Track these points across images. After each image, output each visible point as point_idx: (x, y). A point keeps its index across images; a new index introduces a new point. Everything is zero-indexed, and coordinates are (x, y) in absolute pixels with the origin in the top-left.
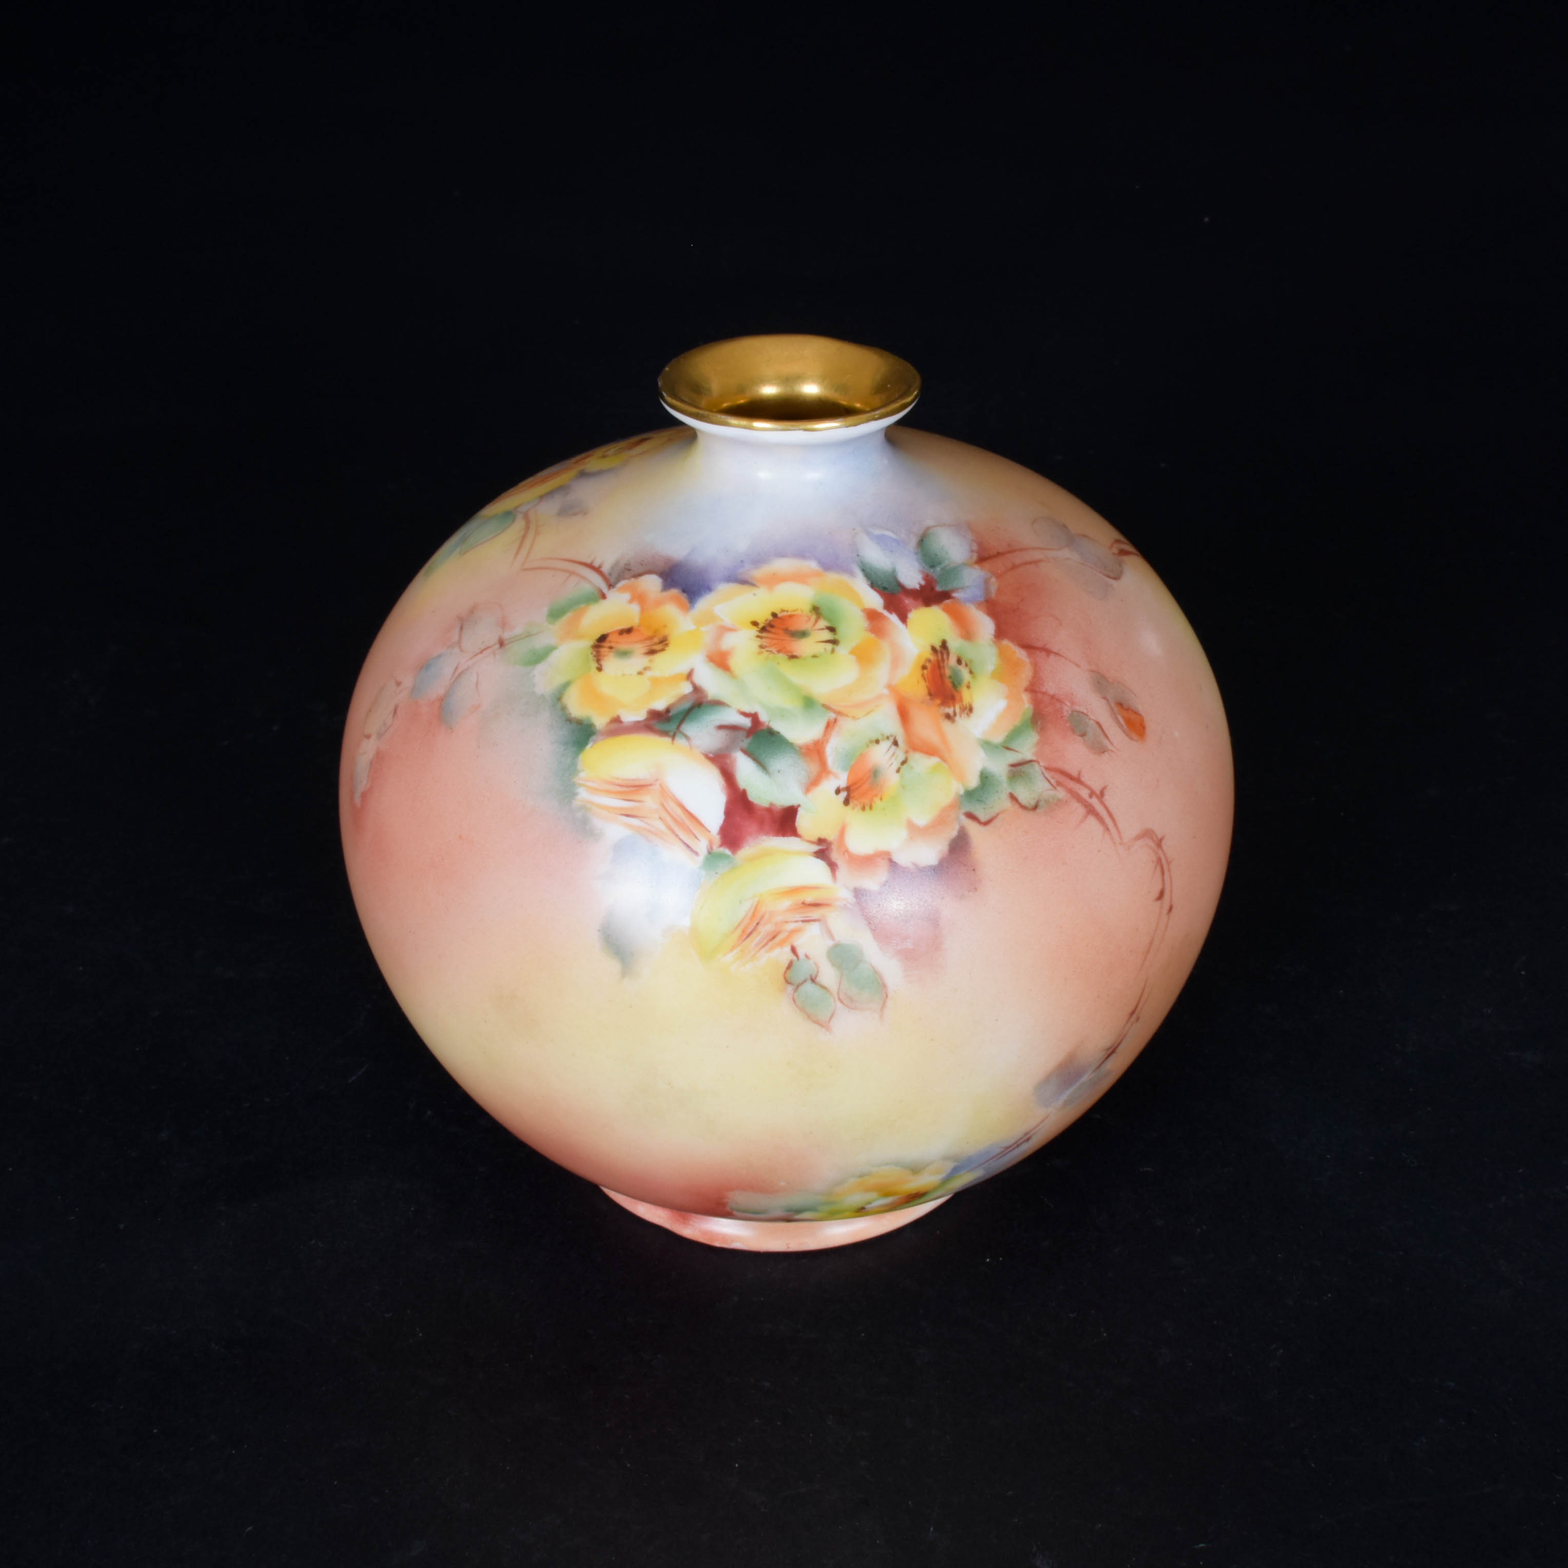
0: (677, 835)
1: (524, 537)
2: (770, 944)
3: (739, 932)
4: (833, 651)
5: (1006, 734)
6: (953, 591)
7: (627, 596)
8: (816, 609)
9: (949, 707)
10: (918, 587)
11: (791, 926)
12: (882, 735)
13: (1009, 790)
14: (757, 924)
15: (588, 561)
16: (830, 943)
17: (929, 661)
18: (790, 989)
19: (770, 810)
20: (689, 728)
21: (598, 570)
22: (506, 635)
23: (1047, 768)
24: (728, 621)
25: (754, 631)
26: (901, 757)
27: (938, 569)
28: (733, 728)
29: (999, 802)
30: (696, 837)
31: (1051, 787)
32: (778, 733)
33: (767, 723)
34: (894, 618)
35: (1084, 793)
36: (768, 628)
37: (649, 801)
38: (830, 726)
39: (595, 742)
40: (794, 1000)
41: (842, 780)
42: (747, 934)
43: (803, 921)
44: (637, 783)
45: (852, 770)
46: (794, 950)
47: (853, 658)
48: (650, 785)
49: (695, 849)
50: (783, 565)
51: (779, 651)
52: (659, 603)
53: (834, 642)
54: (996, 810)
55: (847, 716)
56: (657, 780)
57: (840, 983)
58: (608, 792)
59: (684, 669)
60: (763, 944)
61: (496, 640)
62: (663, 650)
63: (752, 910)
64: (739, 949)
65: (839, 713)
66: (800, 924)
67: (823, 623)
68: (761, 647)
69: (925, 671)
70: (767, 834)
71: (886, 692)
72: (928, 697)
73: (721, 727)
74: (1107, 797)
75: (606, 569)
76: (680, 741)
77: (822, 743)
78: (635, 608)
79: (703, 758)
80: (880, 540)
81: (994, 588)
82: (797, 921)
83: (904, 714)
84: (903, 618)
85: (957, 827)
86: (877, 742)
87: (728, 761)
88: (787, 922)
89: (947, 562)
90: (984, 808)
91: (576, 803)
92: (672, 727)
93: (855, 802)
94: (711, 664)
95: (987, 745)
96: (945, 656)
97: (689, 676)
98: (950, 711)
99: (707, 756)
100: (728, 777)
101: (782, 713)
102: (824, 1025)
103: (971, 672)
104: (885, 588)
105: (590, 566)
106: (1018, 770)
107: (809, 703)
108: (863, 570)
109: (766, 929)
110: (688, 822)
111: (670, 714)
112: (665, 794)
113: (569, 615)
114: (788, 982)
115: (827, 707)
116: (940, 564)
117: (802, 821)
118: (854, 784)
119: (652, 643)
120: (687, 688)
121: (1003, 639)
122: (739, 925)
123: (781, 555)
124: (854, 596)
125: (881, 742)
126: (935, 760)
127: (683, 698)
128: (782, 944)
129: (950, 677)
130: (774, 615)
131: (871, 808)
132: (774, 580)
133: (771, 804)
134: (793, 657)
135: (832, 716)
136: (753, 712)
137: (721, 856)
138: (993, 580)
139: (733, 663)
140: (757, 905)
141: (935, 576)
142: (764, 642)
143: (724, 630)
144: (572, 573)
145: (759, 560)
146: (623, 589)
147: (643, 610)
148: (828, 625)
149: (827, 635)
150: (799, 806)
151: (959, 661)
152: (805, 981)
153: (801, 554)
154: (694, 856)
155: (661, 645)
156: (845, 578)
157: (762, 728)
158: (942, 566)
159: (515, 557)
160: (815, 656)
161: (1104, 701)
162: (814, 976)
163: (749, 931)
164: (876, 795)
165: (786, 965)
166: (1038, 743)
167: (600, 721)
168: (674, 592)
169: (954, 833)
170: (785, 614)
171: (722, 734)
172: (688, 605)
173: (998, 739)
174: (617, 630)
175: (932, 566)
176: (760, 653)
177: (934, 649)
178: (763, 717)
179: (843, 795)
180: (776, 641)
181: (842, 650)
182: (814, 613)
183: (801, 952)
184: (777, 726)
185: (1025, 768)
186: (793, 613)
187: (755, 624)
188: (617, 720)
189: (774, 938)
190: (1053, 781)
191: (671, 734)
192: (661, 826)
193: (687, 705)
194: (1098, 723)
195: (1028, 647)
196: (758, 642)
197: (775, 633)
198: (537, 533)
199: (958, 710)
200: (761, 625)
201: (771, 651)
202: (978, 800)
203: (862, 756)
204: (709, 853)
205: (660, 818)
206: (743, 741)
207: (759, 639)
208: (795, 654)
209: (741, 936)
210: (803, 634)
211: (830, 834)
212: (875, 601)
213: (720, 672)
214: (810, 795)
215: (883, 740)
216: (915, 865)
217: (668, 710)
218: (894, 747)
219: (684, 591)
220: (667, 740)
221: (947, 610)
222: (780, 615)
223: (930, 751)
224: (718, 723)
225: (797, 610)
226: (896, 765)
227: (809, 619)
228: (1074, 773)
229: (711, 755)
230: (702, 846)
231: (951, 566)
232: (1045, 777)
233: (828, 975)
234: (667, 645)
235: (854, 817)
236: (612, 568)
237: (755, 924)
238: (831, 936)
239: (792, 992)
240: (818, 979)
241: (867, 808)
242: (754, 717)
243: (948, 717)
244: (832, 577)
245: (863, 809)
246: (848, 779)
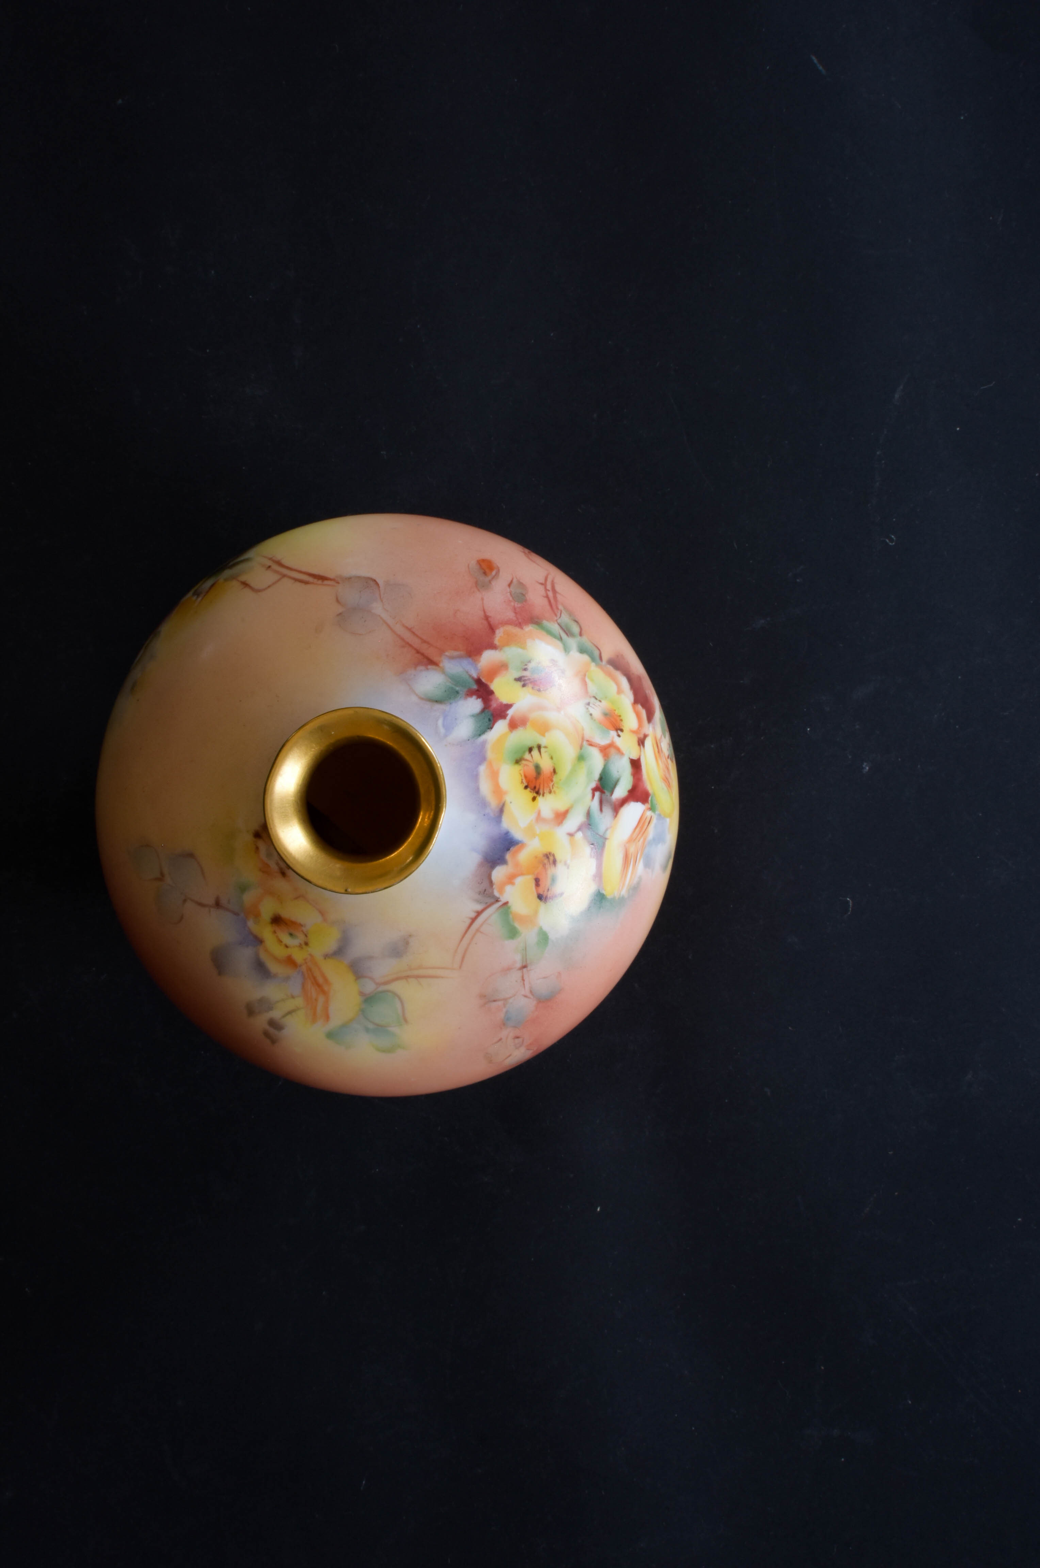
0: (645, 830)
1: (417, 977)
4: (546, 747)
5: (554, 639)
6: (473, 678)
7: (508, 888)
8: (517, 762)
10: (479, 700)
13: (578, 637)
15: (468, 921)
20: (601, 830)
21: (479, 913)
22: (519, 965)
23: (556, 615)
24: (533, 816)
25: (540, 799)
26: (594, 700)
27: (457, 689)
28: (601, 802)
29: (586, 642)
30: (647, 818)
31: (561, 613)
32: (600, 774)
33: (597, 782)
34: (510, 712)
35: (549, 594)
36: (537, 789)
37: (632, 850)
38: (591, 744)
39: (603, 889)
41: (613, 733)
44: (624, 859)
45: (608, 728)
47: (547, 734)
48: (626, 849)
49: (650, 818)
50: (485, 787)
51: (552, 781)
52: (517, 865)
53: (539, 747)
54: (590, 644)
55: (583, 734)
56: (625, 846)
58: (626, 876)
59: (567, 838)
61: (519, 973)
62: (554, 855)
65: (583, 739)
67: (527, 756)
68: (550, 792)
70: (642, 776)
71: (562, 712)
73: (601, 810)
75: (479, 907)
76: (608, 834)
77: (600, 747)
78: (519, 880)
79: (616, 818)
80: (449, 728)
81: (456, 653)
84: (509, 706)
85: (608, 666)
86: (591, 715)
87: (617, 803)
89: (448, 684)
90: (593, 651)
91: (626, 896)
92: (601, 839)
93: (620, 725)
94: (564, 822)
95: (566, 650)
96: (526, 678)
97: (571, 835)
99: (614, 816)
100: (623, 802)
101: (590, 773)
103: (529, 662)
104: (490, 720)
105: (473, 920)
106: (567, 632)
107: (581, 758)
108: (480, 735)
110: (641, 824)
112: (631, 840)
113: (517, 925)
115: (581, 747)
116: (452, 688)
117: (634, 755)
118: (614, 726)
119: (548, 863)
121: (496, 644)
123: (477, 789)
124: (500, 740)
126: (587, 680)
127: (585, 836)
130: (526, 787)
131: (619, 716)
132: (498, 791)
133: (632, 775)
134: (554, 771)
135: (585, 743)
136: (591, 792)
137: (652, 802)
138: (447, 653)
139: (562, 808)
141: (465, 690)
142: (546, 791)
143: (539, 818)
144: (478, 930)
145: (483, 804)
146: (501, 891)
147: (522, 874)
148: (527, 753)
149: (535, 752)
150: (629, 758)
151: (526, 670)
153: (475, 777)
155: (550, 857)
156: (489, 747)
157: (599, 785)
158: (453, 686)
159: (442, 977)
160: (552, 758)
161: (493, 583)
164: (614, 713)
166: (547, 621)
167: (593, 888)
168: (508, 856)
169: (611, 668)
170: (524, 781)
171: (604, 809)
172: (520, 845)
173: (559, 644)
174: (536, 888)
175: (457, 692)
176: (555, 792)
177: (524, 686)
178: (593, 785)
179: (620, 733)
180: (546, 785)
181: (543, 741)
182: (520, 763)
184: (597, 776)
185: (564, 628)
186: (523, 776)
187: (534, 799)
188: (594, 877)
190: (558, 612)
191: (604, 840)
192: (641, 841)
193: (589, 833)
194: (508, 586)
195: (491, 629)
196: (547, 795)
197: (540, 785)
198: (420, 967)
200: (535, 795)
201: (553, 786)
202: (592, 654)
203: (600, 723)
204: (651, 809)
205: (638, 841)
206: (607, 796)
207: (545, 795)
208: (552, 770)
209: (669, 788)
210: (537, 768)
211: (635, 739)
212: (501, 726)
213: (569, 816)
214: (624, 752)
215: (589, 711)
217: (592, 845)
218: (591, 705)
219: (508, 849)
220: (607, 843)
221: (492, 681)
222: (526, 784)
223: (584, 683)
224: (599, 812)
225: (520, 774)
226: (598, 703)
227: (527, 765)
228: (546, 599)
229: (615, 814)
230: (649, 813)
231: (450, 681)
232: (560, 616)
234: (550, 853)
235: (625, 726)
236: (481, 903)
241: (621, 718)
242: (594, 790)
244: (490, 755)
245: (622, 720)
246: (613, 730)
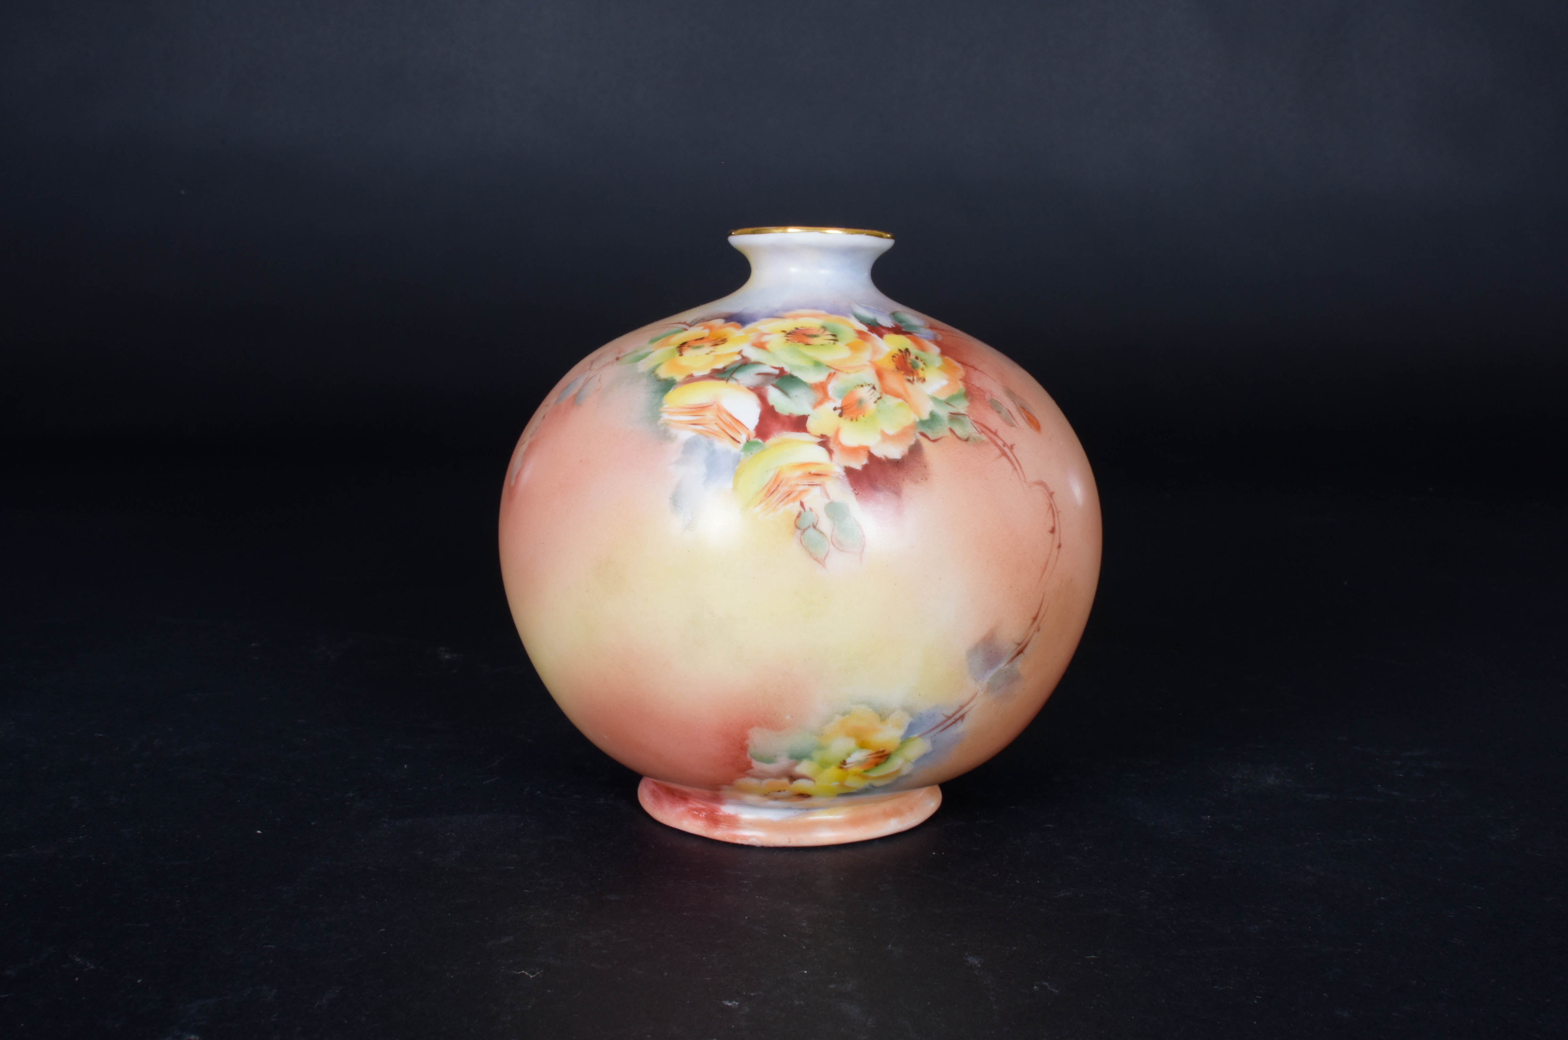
0: (727, 433)
2: (786, 500)
3: (765, 491)
4: (834, 344)
5: (947, 396)
6: (914, 333)
7: (701, 328)
8: (824, 327)
9: (910, 376)
10: (891, 327)
11: (801, 488)
12: (865, 383)
13: (949, 426)
14: (778, 486)
16: (827, 501)
17: (897, 354)
18: (799, 532)
19: (789, 417)
20: (738, 376)
21: (683, 323)
22: (620, 355)
23: (974, 421)
24: (766, 331)
25: (783, 335)
26: (878, 395)
27: (904, 325)
28: (767, 374)
29: (942, 431)
30: (739, 433)
31: (976, 432)
32: (797, 377)
33: (789, 372)
34: (875, 336)
35: (1000, 443)
36: (793, 334)
37: (709, 415)
38: (830, 376)
39: (675, 388)
40: (801, 542)
41: (839, 403)
42: (771, 493)
43: (809, 485)
44: (700, 406)
45: (845, 399)
46: (802, 504)
47: (847, 348)
48: (711, 406)
49: (738, 440)
50: (803, 312)
51: (799, 342)
52: (722, 328)
53: (835, 340)
54: (940, 435)
55: (842, 372)
56: (715, 403)
57: (833, 530)
58: (682, 413)
59: (737, 349)
60: (781, 500)
61: (614, 359)
62: (723, 344)
63: (775, 476)
64: (765, 503)
65: (837, 370)
66: (807, 486)
67: (828, 333)
68: (788, 341)
69: (894, 359)
70: (787, 430)
71: (868, 363)
72: (896, 370)
73: (759, 374)
74: (1014, 450)
75: (688, 322)
76: (732, 382)
77: (826, 384)
78: (706, 331)
79: (746, 389)
80: (867, 309)
81: (940, 338)
82: (805, 485)
83: (880, 374)
84: (881, 336)
85: (914, 439)
86: (862, 386)
87: (763, 391)
88: (798, 485)
89: (909, 324)
90: (932, 432)
91: (661, 422)
92: (727, 376)
93: (847, 416)
94: (754, 347)
95: (934, 399)
96: (908, 355)
97: (740, 353)
98: (911, 378)
99: (749, 388)
100: (763, 398)
101: (800, 368)
102: (820, 562)
103: (924, 364)
104: (869, 324)
105: (678, 323)
106: (955, 417)
107: (817, 364)
108: (855, 316)
109: (783, 490)
110: (734, 424)
111: (726, 370)
112: (720, 410)
113: (663, 339)
114: (797, 527)
115: (829, 367)
117: (810, 424)
118: (846, 406)
119: (716, 342)
120: (738, 358)
121: (945, 356)
122: (765, 487)
123: (802, 307)
124: (849, 325)
125: (864, 386)
126: (900, 401)
127: (736, 362)
128: (794, 500)
129: (911, 363)
130: (797, 329)
131: (857, 420)
132: (797, 317)
133: (790, 414)
134: (808, 345)
135: (833, 371)
136: (780, 366)
137: (757, 443)
138: (939, 335)
139: (769, 347)
140: (778, 474)
141: (902, 326)
142: (790, 339)
143: (764, 334)
144: (666, 327)
145: (788, 310)
146: (699, 326)
147: (711, 331)
148: (832, 334)
149: (831, 337)
150: (809, 415)
151: (917, 358)
152: (809, 527)
153: (815, 308)
154: (738, 444)
155: (722, 342)
156: (843, 317)
157: (786, 374)
158: (906, 324)
160: (822, 345)
161: (1012, 402)
162: (815, 524)
163: (772, 490)
164: (860, 414)
165: (796, 515)
166: (968, 407)
167: (679, 378)
168: (732, 323)
169: (912, 442)
170: (804, 328)
171: (760, 377)
172: (741, 327)
173: (943, 397)
174: (693, 340)
175: (900, 323)
176: (786, 342)
177: (900, 351)
178: (787, 369)
179: (839, 411)
180: (797, 339)
181: (840, 344)
182: (823, 329)
183: (807, 506)
184: (795, 374)
185: (959, 417)
186: (809, 328)
187: (784, 331)
188: (691, 376)
189: (789, 495)
190: (978, 429)
191: (726, 379)
192: (716, 428)
193: (737, 365)
194: (1009, 411)
195: (963, 364)
196: (786, 339)
197: (797, 336)
199: (915, 378)
200: (788, 333)
201: (794, 342)
202: (928, 427)
203: (852, 392)
204: (748, 441)
205: (716, 424)
206: (773, 380)
207: (786, 337)
208: (810, 344)
209: (766, 495)
210: (815, 336)
211: (829, 433)
212: (863, 328)
213: (760, 350)
214: (816, 410)
215: (866, 385)
216: (886, 458)
217: (724, 368)
218: (873, 390)
219: (738, 322)
220: (723, 382)
221: (909, 338)
222: (800, 329)
223: (897, 395)
224: (757, 372)
225: (812, 327)
226: (874, 399)
227: (819, 331)
228: (994, 430)
229: (752, 388)
230: (743, 438)
231: (912, 326)
232: (973, 425)
233: (825, 525)
234: (726, 342)
235: (845, 425)
236: (693, 321)
237: (776, 486)
238: (828, 496)
239: (800, 535)
240: (818, 526)
241: (854, 420)
242: (782, 370)
243: (909, 380)
244: (835, 317)
245: (852, 420)
246: (842, 403)
